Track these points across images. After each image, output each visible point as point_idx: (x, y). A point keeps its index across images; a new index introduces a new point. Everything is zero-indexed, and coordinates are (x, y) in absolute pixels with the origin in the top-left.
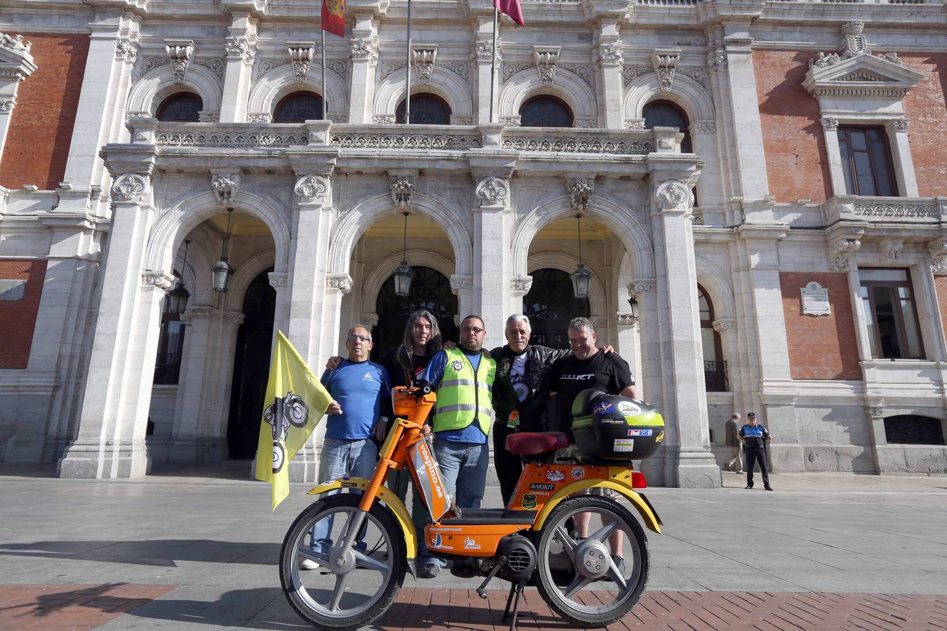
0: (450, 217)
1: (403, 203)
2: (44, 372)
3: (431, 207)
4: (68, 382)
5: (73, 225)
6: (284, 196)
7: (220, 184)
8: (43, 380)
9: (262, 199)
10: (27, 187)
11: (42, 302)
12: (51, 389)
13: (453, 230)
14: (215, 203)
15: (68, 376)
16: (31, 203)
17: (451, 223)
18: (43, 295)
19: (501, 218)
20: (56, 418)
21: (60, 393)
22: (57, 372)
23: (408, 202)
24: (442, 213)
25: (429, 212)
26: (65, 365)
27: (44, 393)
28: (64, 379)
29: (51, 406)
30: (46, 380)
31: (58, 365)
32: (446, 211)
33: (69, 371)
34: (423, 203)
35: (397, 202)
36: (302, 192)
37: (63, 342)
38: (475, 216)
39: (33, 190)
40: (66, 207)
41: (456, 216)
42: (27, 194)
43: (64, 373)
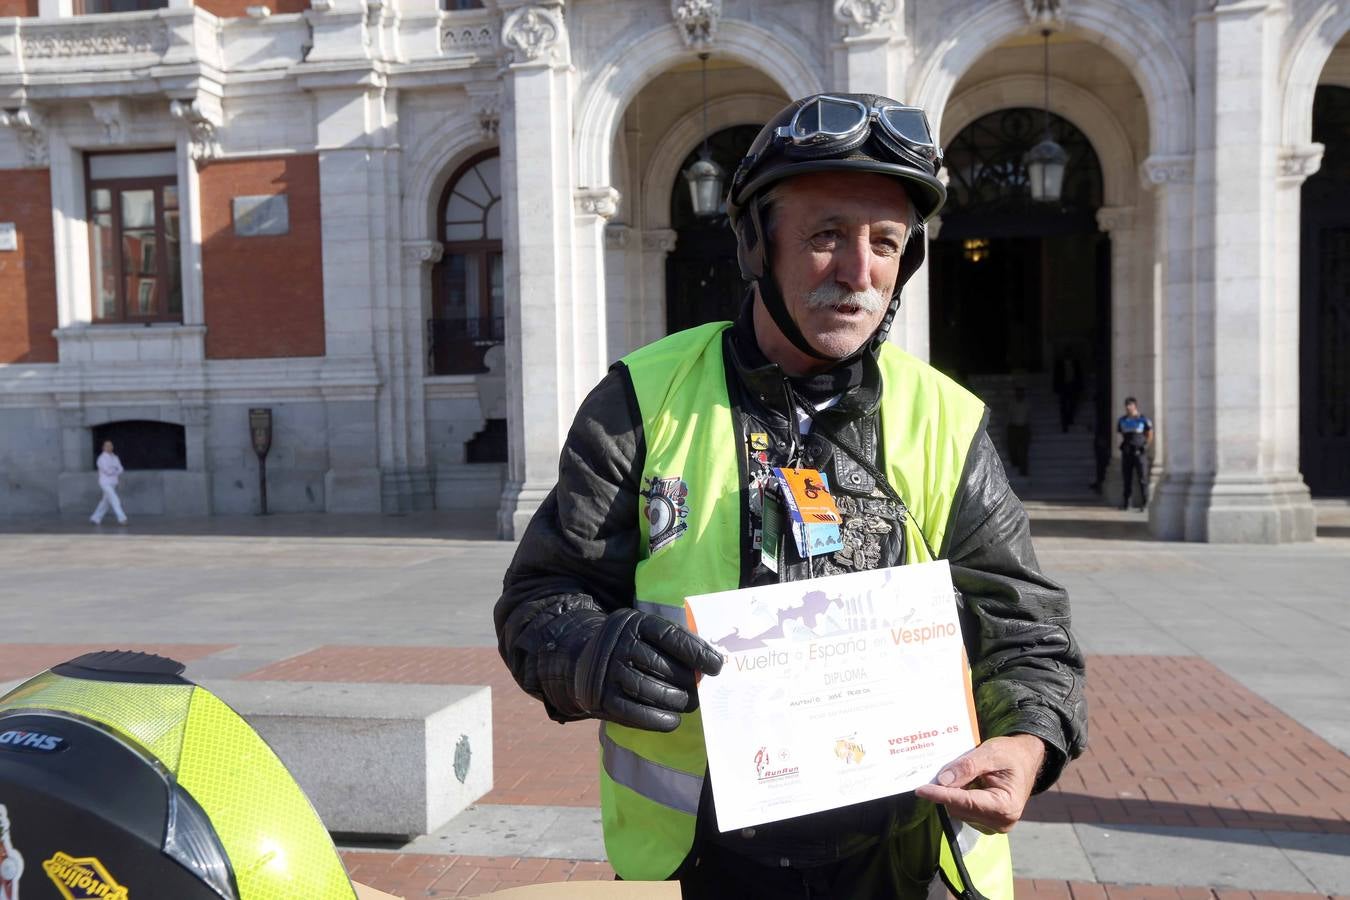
0: (1144, 34)
1: (1046, 16)
2: (355, 361)
3: (1104, 16)
4: (393, 377)
5: (348, 84)
6: (807, 21)
7: (690, 11)
8: (358, 374)
9: (767, 32)
10: (252, 11)
11: (326, 237)
12: (374, 390)
13: (1151, 63)
14: (678, 48)
15: (393, 367)
16: (260, 42)
17: (1147, 47)
18: (324, 222)
19: (1260, 29)
20: (387, 439)
21: (386, 396)
22: (376, 360)
23: (1058, 11)
24: (1128, 29)
25: (1099, 28)
26: (384, 348)
27: (363, 398)
28: (387, 372)
29: (377, 419)
30: (363, 374)
31: (374, 347)
32: (1135, 22)
33: (392, 357)
34: (1088, 11)
35: (1033, 14)
36: (851, 15)
37: (374, 306)
38: (1201, 28)
39: (263, 17)
40: (329, 49)
41: (1157, 30)
42: (252, 24)
43: (385, 361)
